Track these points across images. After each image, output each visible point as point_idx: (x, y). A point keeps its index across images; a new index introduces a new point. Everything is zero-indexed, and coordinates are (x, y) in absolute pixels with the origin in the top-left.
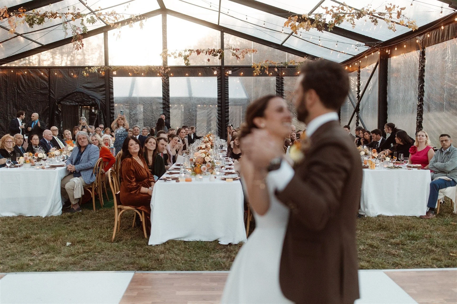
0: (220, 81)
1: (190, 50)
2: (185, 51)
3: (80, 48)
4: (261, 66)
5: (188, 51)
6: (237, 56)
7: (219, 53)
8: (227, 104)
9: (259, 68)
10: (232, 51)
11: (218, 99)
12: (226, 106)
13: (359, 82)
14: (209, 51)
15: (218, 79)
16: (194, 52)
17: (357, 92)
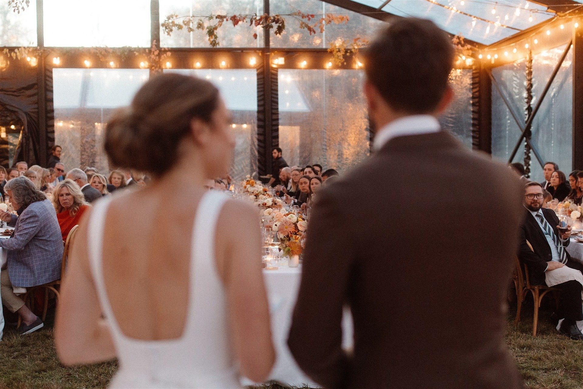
0: (262, 78)
1: (219, 16)
2: (211, 18)
3: (23, 8)
4: (345, 49)
5: (215, 18)
6: (310, 29)
7: (276, 23)
8: (274, 123)
9: (343, 53)
10: (300, 18)
11: (259, 112)
13: (530, 80)
14: (255, 18)
15: (258, 75)
16: (227, 20)
17: (526, 100)
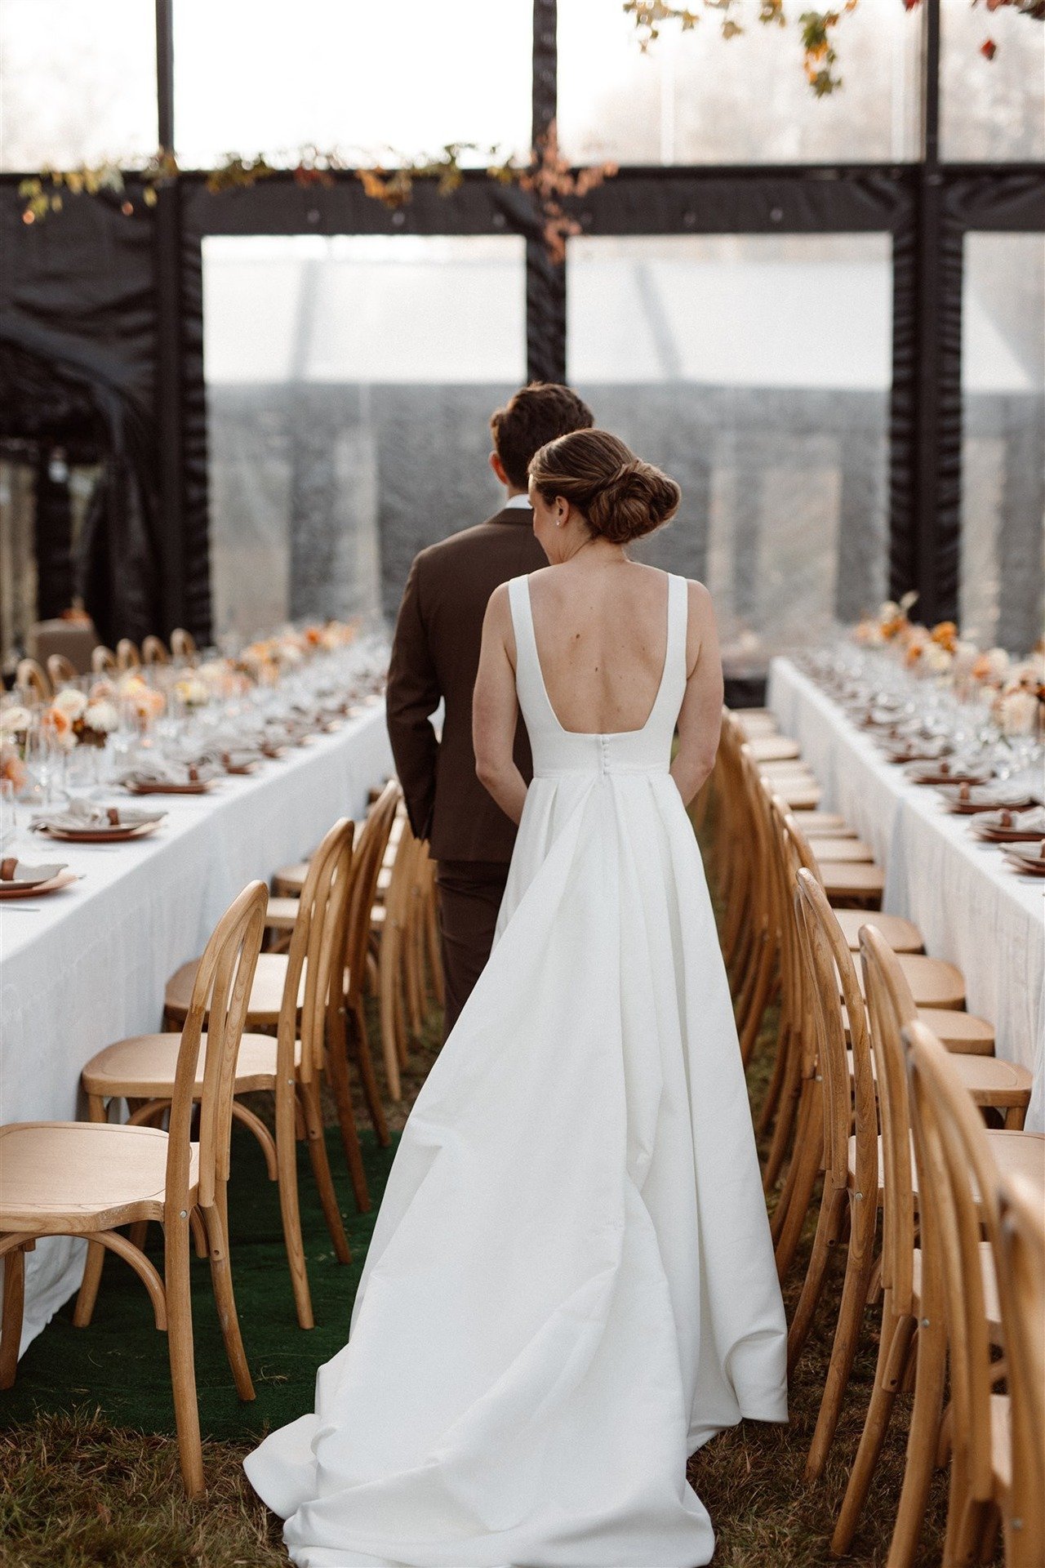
8: (948, 423)
12: (943, 432)
15: (897, 254)
